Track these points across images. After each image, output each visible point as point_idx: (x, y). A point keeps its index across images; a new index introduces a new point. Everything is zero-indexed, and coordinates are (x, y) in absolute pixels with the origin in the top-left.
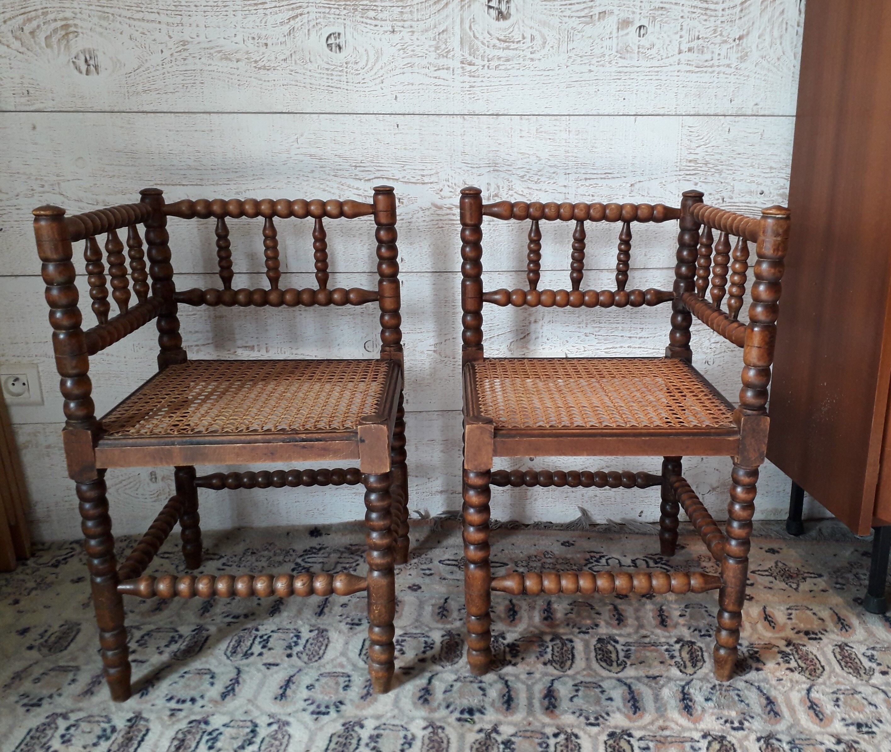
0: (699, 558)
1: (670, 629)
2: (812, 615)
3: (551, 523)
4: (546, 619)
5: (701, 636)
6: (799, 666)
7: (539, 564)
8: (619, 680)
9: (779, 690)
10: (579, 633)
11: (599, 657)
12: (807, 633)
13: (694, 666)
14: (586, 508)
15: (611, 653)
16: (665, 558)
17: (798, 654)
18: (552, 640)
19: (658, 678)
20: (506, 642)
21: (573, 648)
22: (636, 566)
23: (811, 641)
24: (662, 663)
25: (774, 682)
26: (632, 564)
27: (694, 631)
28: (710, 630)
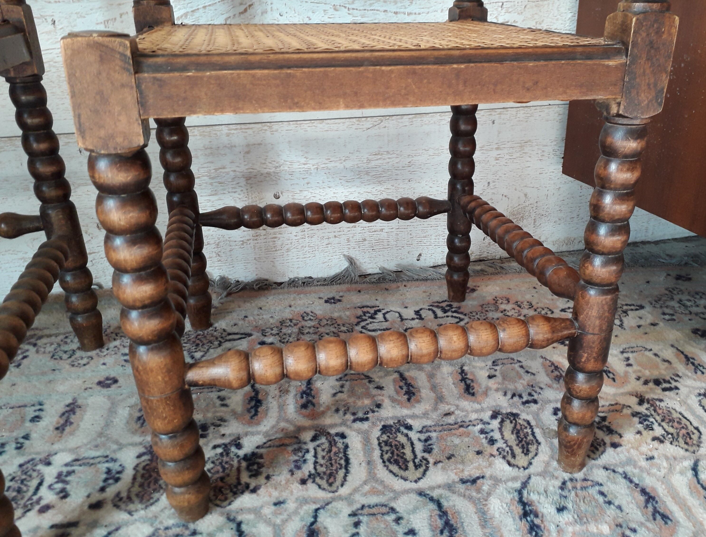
0: (495, 300)
1: (480, 398)
2: (654, 357)
3: (310, 278)
4: (304, 406)
5: (524, 403)
6: (668, 433)
7: (295, 330)
8: (421, 494)
9: (654, 475)
10: (354, 421)
11: (386, 457)
12: (657, 382)
13: (526, 452)
14: (353, 256)
15: (403, 447)
16: (455, 305)
17: (659, 415)
18: (314, 439)
19: (478, 481)
20: (241, 453)
21: (347, 447)
22: (421, 318)
23: (667, 393)
24: (479, 453)
25: (643, 463)
26: (415, 317)
27: (512, 398)
28: (534, 393)
